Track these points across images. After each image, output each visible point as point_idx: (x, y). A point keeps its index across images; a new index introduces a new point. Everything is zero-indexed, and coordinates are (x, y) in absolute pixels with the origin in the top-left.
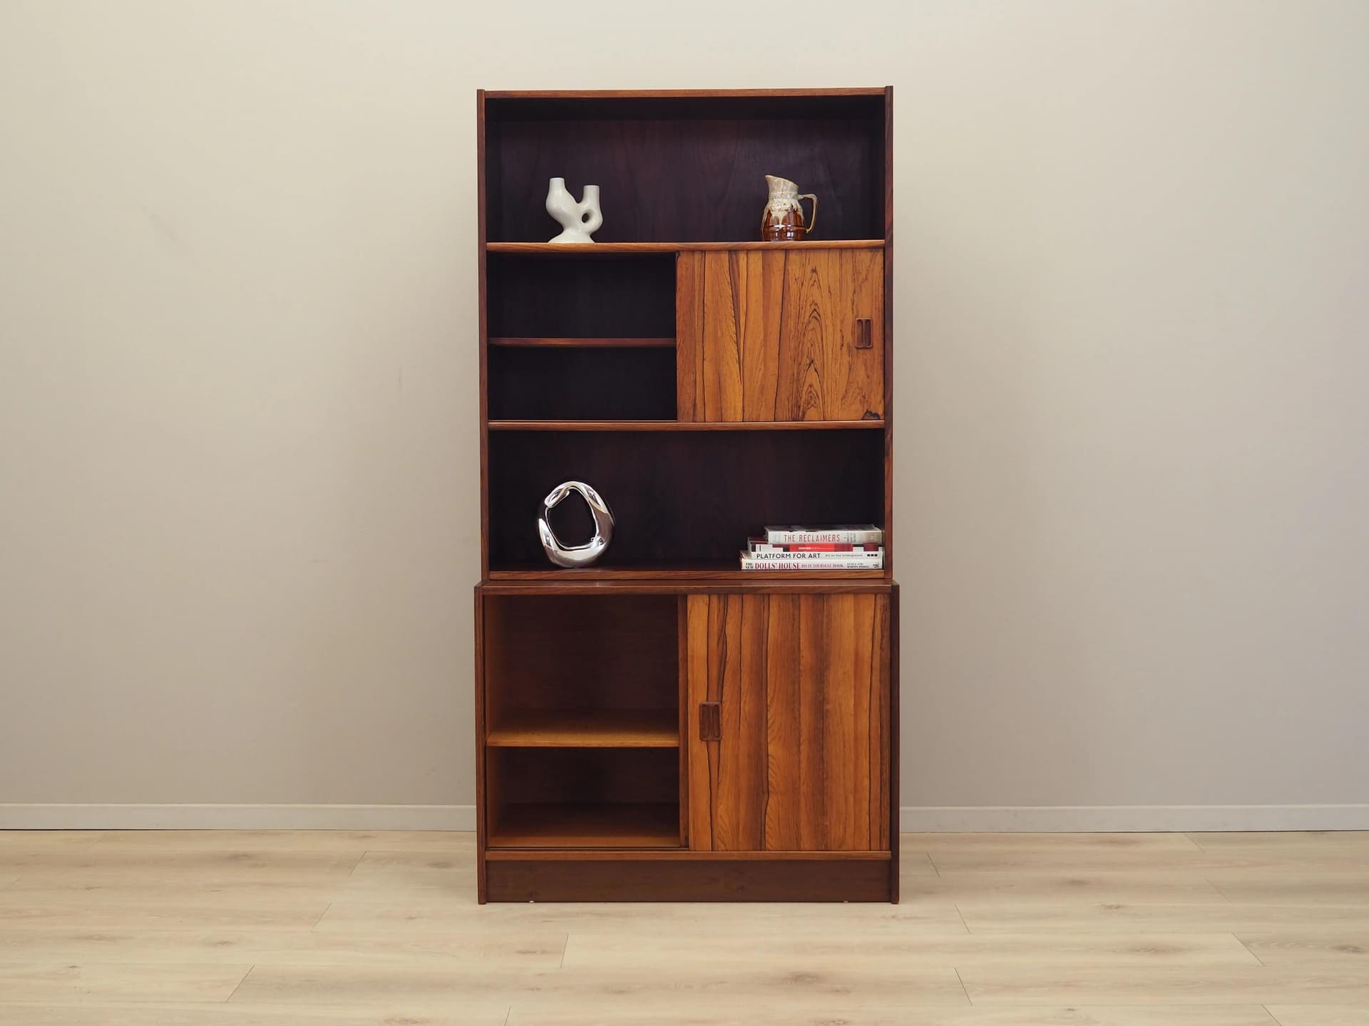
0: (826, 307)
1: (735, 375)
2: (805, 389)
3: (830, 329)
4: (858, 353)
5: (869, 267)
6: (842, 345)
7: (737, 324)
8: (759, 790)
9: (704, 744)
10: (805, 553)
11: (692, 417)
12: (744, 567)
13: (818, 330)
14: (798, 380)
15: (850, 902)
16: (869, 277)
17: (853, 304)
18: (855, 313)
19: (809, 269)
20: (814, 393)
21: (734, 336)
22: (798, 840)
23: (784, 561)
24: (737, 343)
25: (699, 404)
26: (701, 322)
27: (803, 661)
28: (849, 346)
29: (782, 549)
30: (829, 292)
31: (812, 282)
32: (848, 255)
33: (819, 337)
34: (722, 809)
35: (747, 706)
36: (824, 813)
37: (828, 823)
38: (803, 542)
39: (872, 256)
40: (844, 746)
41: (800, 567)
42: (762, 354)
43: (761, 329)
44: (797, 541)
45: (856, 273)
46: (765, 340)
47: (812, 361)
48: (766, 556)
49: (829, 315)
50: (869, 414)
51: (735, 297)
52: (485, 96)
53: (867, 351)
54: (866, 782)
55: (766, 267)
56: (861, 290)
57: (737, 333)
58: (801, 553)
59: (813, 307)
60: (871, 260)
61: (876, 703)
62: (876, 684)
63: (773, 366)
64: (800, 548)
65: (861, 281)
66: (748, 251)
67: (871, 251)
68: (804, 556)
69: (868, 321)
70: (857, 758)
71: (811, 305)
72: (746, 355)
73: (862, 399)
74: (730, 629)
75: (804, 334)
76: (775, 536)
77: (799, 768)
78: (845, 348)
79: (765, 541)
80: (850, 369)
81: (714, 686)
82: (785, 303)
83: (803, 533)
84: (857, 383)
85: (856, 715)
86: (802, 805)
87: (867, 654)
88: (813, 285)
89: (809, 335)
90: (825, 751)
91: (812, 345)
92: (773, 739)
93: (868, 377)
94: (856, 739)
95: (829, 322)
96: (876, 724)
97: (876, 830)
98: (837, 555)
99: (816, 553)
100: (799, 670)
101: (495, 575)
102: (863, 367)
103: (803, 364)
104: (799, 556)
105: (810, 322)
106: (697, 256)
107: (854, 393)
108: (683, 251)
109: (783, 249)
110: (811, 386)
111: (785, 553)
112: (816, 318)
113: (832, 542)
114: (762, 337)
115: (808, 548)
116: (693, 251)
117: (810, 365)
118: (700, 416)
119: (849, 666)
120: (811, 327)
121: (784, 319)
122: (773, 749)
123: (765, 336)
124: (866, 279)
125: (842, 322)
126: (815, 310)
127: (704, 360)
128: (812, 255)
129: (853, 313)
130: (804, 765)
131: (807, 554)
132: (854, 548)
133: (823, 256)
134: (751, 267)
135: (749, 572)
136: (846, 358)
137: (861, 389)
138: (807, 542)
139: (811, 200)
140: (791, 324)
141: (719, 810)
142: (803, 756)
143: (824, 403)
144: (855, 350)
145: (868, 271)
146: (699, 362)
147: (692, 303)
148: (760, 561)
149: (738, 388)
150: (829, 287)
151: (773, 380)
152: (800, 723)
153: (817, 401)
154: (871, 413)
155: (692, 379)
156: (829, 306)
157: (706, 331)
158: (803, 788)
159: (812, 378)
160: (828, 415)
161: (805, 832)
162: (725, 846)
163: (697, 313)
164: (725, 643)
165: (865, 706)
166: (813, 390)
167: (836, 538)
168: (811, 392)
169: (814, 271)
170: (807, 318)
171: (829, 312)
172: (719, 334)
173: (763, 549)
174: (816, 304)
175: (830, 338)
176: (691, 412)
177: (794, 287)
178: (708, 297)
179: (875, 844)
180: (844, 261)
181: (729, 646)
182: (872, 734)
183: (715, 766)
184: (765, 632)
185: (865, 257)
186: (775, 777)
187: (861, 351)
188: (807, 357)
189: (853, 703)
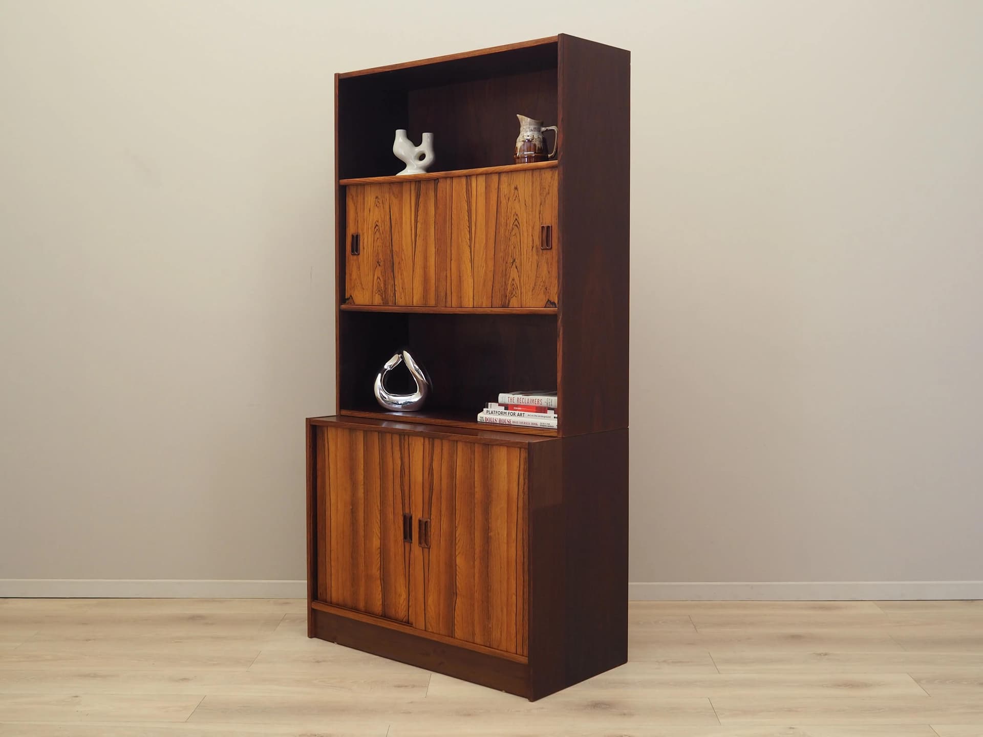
0: (523, 218)
1: (469, 271)
2: (510, 282)
3: (525, 234)
4: (543, 253)
5: (550, 183)
6: (533, 248)
7: (470, 232)
8: (451, 592)
9: (421, 549)
10: (515, 412)
11: (444, 303)
12: (479, 420)
13: (518, 235)
14: (506, 275)
15: (506, 692)
16: (550, 192)
17: (540, 213)
18: (541, 221)
19: (513, 187)
20: (515, 285)
21: (468, 241)
22: (474, 634)
23: (503, 417)
24: (470, 246)
25: (448, 292)
26: (450, 231)
27: (477, 496)
28: (537, 248)
29: (504, 407)
30: (525, 204)
31: (514, 199)
32: (537, 173)
33: (519, 241)
34: (430, 601)
35: (445, 525)
36: (489, 618)
37: (490, 626)
38: (519, 404)
39: (553, 174)
40: (501, 567)
41: (512, 423)
42: (484, 256)
43: (484, 237)
44: (516, 402)
45: (542, 188)
46: (486, 243)
47: (514, 260)
48: (492, 413)
49: (525, 225)
50: (550, 303)
51: (469, 211)
52: (339, 77)
53: (548, 252)
54: (514, 597)
55: (487, 187)
56: (545, 201)
57: (470, 239)
58: (513, 412)
59: (515, 217)
60: (552, 177)
61: (520, 536)
62: (520, 521)
63: (491, 264)
64: (514, 408)
65: (545, 195)
66: (477, 175)
67: (551, 170)
68: (514, 414)
69: (548, 227)
70: (508, 578)
71: (514, 215)
72: (475, 256)
73: (545, 290)
74: (435, 465)
75: (510, 239)
76: (503, 397)
77: (474, 579)
78: (534, 248)
79: (496, 401)
80: (538, 266)
81: (426, 506)
82: (499, 215)
83: (520, 396)
84: (542, 278)
85: (508, 543)
86: (476, 607)
87: (515, 496)
88: (515, 200)
89: (513, 239)
90: (489, 568)
91: (514, 247)
92: (459, 553)
93: (549, 272)
94: (508, 562)
95: (525, 229)
96: (520, 553)
97: (520, 637)
98: (535, 416)
99: (522, 412)
100: (474, 503)
101: (344, 412)
102: (546, 265)
103: (508, 262)
104: (512, 414)
105: (513, 229)
106: (449, 181)
107: (540, 285)
108: (440, 178)
109: (496, 173)
110: (513, 280)
111: (505, 411)
112: (517, 226)
113: (537, 405)
114: (484, 242)
115: (519, 408)
116: (446, 178)
117: (513, 263)
118: (449, 304)
119: (504, 504)
120: (513, 233)
121: (497, 227)
122: (459, 560)
123: (487, 240)
124: (549, 193)
125: (533, 228)
126: (516, 219)
127: (451, 260)
128: (515, 175)
129: (540, 221)
130: (477, 575)
131: (517, 412)
132: (548, 411)
133: (521, 176)
134: (479, 189)
135: (482, 423)
136: (535, 257)
137: (544, 282)
138: (522, 404)
139: (553, 130)
140: (502, 230)
141: (429, 601)
142: (477, 570)
143: (521, 293)
144: (541, 251)
145: (549, 186)
146: (448, 260)
147: (445, 217)
148: (489, 416)
149: (471, 281)
150: (525, 201)
151: (490, 275)
152: (474, 544)
153: (517, 292)
154: (551, 302)
155: (445, 274)
156: (525, 215)
157: (453, 238)
158: (476, 595)
159: (514, 273)
160: (524, 303)
161: (477, 630)
162: (432, 629)
163: (448, 224)
164: (432, 474)
165: (514, 537)
166: (514, 283)
167: (540, 402)
168: (513, 284)
169: (516, 188)
170: (511, 225)
171: (525, 220)
172: (460, 241)
173: (493, 407)
174: (517, 215)
175: (526, 241)
176: (444, 300)
177: (504, 201)
178: (454, 211)
179: (520, 651)
180: (534, 179)
181: (435, 477)
182: (518, 560)
183: (427, 566)
184: (455, 471)
185: (548, 175)
186: (460, 583)
187: (545, 252)
188: (511, 256)
189: (506, 533)
